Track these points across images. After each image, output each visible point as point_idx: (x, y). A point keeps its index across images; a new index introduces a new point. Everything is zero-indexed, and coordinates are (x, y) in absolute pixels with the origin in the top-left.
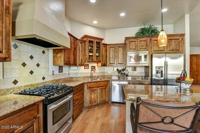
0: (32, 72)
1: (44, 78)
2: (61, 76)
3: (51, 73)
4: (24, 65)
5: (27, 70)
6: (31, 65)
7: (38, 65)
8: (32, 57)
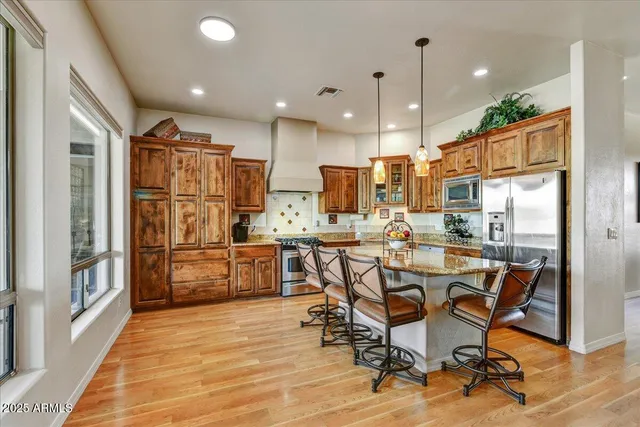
0: (290, 222)
1: (304, 229)
2: (333, 229)
3: (314, 224)
4: (283, 214)
5: (285, 220)
6: (289, 213)
7: (297, 214)
8: (290, 206)
